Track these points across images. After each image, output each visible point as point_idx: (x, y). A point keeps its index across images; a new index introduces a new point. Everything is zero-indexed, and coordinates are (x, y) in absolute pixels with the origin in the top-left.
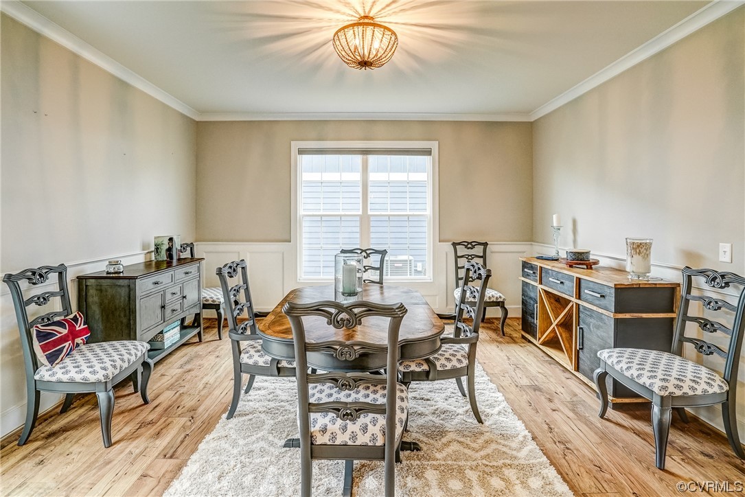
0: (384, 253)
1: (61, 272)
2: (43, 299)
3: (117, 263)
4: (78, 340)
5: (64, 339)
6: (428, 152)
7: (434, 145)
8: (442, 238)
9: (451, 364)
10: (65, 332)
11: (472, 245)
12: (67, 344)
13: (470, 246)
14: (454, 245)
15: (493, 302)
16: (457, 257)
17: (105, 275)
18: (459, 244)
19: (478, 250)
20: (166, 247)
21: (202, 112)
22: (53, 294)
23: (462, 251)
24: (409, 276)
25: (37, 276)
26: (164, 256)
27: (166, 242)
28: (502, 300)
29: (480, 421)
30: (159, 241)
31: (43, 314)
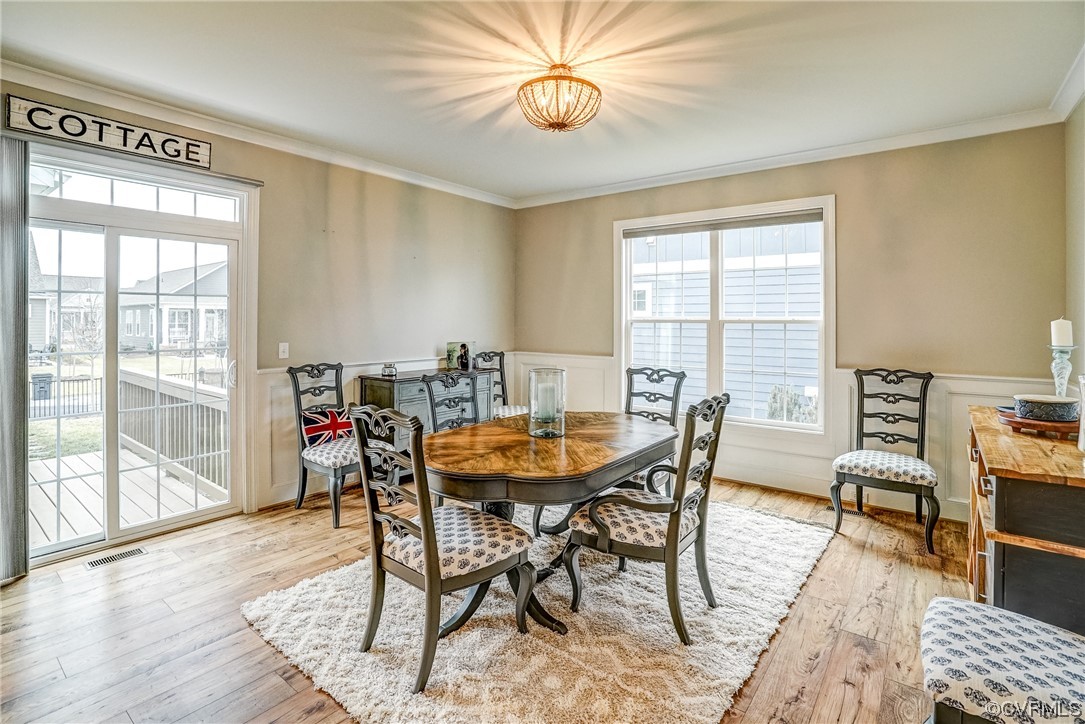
0: (681, 376)
1: (338, 368)
2: (317, 391)
3: (390, 366)
4: (340, 432)
5: (326, 428)
6: (817, 215)
7: (827, 203)
8: (843, 360)
9: (633, 537)
10: (328, 421)
11: (897, 376)
12: (327, 432)
13: (892, 377)
14: (860, 374)
15: (904, 483)
16: (862, 396)
17: (380, 377)
18: (871, 373)
19: (912, 387)
20: (458, 353)
21: (517, 198)
22: (329, 388)
23: (873, 384)
24: (785, 421)
25: (315, 371)
26: (455, 363)
27: (458, 348)
28: (925, 483)
29: (685, 640)
30: (451, 347)
31: (318, 404)
